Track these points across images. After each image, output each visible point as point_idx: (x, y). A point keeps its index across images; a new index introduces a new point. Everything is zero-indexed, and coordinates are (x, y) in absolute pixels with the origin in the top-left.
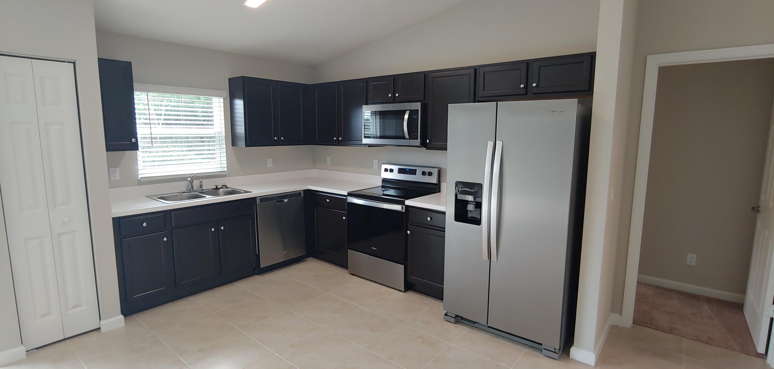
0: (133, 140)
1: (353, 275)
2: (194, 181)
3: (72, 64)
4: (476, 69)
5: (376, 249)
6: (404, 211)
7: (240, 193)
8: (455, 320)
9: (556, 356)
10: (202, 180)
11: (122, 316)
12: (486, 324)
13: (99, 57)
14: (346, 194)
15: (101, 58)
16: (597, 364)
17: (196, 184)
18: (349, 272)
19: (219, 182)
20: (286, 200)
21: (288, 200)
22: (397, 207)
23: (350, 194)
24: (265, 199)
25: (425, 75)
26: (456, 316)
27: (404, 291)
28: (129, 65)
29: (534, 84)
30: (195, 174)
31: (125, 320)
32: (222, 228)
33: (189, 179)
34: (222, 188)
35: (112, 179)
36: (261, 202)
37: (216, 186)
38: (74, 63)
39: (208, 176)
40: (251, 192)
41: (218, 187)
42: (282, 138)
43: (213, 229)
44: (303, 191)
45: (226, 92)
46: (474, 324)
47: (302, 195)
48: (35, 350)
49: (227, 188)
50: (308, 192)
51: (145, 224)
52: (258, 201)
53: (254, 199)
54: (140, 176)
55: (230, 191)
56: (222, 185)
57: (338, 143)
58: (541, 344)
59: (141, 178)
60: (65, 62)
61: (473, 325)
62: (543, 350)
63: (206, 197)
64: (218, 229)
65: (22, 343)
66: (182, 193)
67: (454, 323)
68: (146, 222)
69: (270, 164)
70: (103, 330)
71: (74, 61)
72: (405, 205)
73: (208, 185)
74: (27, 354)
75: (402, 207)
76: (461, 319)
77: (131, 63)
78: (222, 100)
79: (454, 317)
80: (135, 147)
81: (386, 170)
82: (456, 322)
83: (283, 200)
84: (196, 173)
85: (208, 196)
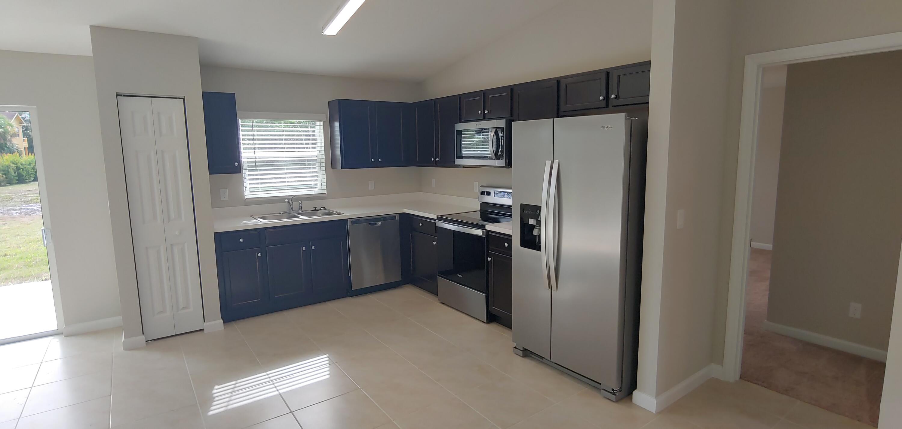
0: (236, 164)
1: (443, 303)
2: (293, 203)
3: (182, 100)
4: (558, 81)
5: (461, 276)
6: (485, 237)
7: (335, 214)
8: (523, 353)
9: (613, 397)
10: (301, 202)
11: (222, 321)
12: (549, 359)
13: (203, 91)
14: (436, 218)
15: (204, 91)
16: (660, 413)
17: (296, 205)
18: (439, 300)
19: (318, 204)
20: (379, 223)
21: (382, 223)
22: (478, 232)
23: (439, 218)
24: (356, 221)
25: (511, 89)
26: (524, 349)
27: (486, 322)
28: (232, 97)
29: (612, 96)
30: (293, 195)
31: (224, 325)
32: (313, 248)
33: (286, 200)
34: (320, 210)
35: (222, 200)
36: (352, 224)
37: (314, 208)
38: (184, 99)
39: (308, 198)
40: (344, 214)
41: (316, 209)
42: (380, 160)
43: (304, 249)
44: (398, 214)
45: (325, 114)
46: (542, 359)
47: (397, 218)
48: (153, 341)
49: (326, 210)
50: (403, 215)
51: (241, 240)
52: (349, 223)
53: (345, 221)
54: (246, 197)
55: (327, 212)
56: (320, 207)
57: (437, 165)
58: (600, 384)
59: (246, 198)
60: (177, 98)
61: (540, 359)
62: (602, 390)
63: (300, 217)
64: (308, 248)
65: (143, 334)
66: (283, 213)
67: (523, 357)
68: (243, 239)
69: (371, 186)
70: (205, 331)
71: (184, 97)
72: (485, 230)
73: (308, 206)
74: (146, 343)
75: (483, 232)
76: (531, 354)
77: (234, 94)
78: (322, 123)
79: (522, 350)
80: (238, 170)
81: (483, 193)
82: (524, 356)
83: (376, 222)
84: (295, 195)
85: (301, 217)
